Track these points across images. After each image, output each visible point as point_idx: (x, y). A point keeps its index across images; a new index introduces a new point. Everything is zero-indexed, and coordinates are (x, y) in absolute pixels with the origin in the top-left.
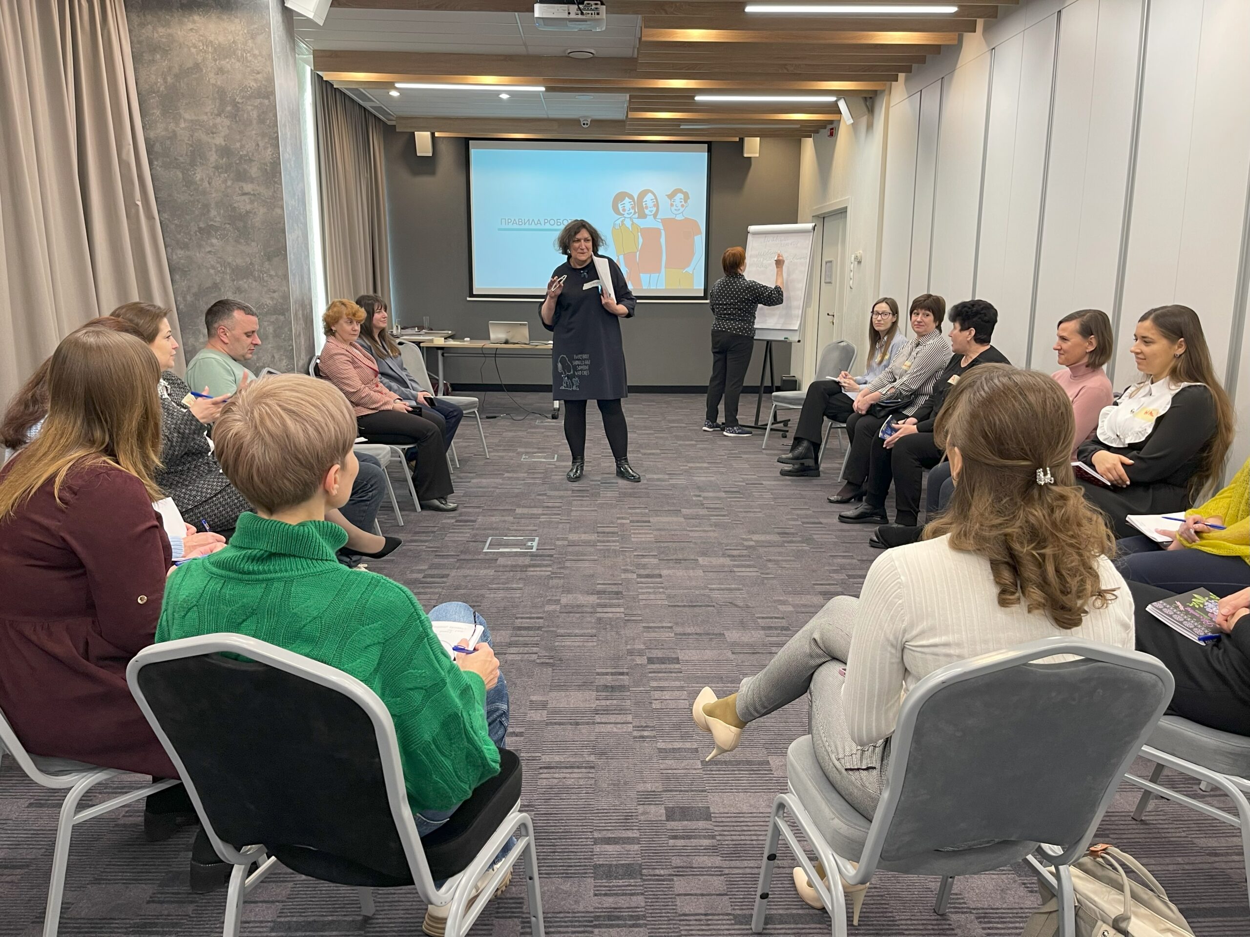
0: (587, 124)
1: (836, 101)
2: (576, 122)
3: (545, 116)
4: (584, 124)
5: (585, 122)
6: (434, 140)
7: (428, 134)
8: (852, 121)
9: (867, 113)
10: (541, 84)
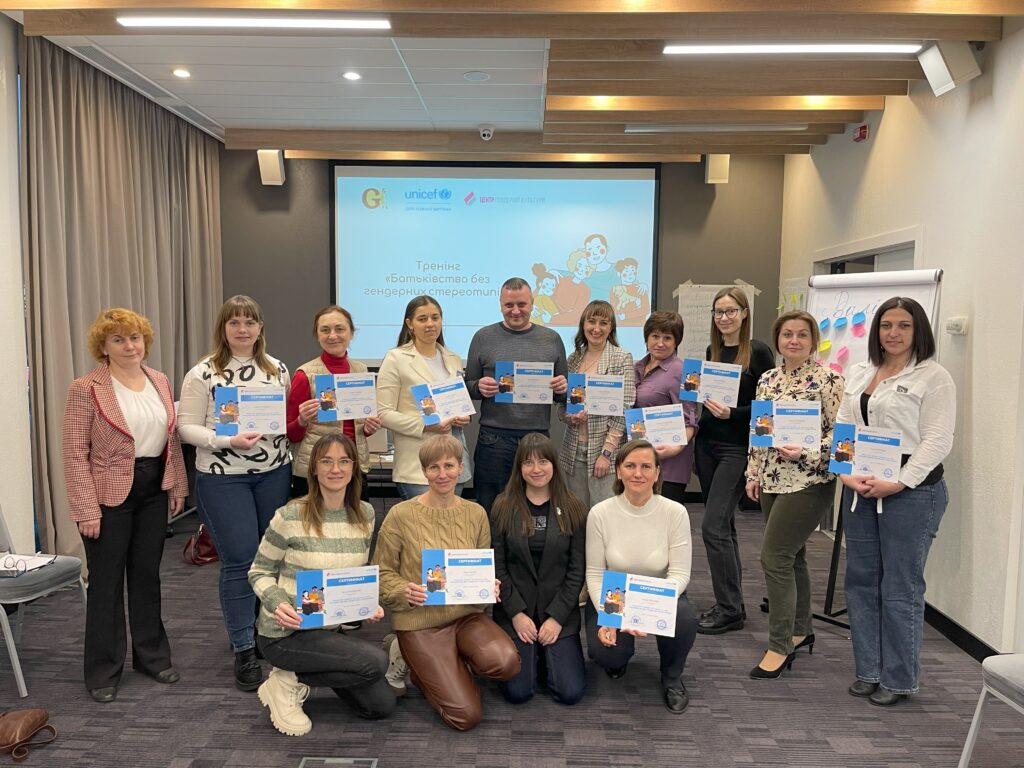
0: (489, 135)
1: (917, 55)
2: (472, 135)
3: (428, 124)
4: (484, 135)
5: (486, 132)
6: (286, 163)
7: (275, 152)
8: (952, 85)
9: (980, 73)
10: (381, 9)
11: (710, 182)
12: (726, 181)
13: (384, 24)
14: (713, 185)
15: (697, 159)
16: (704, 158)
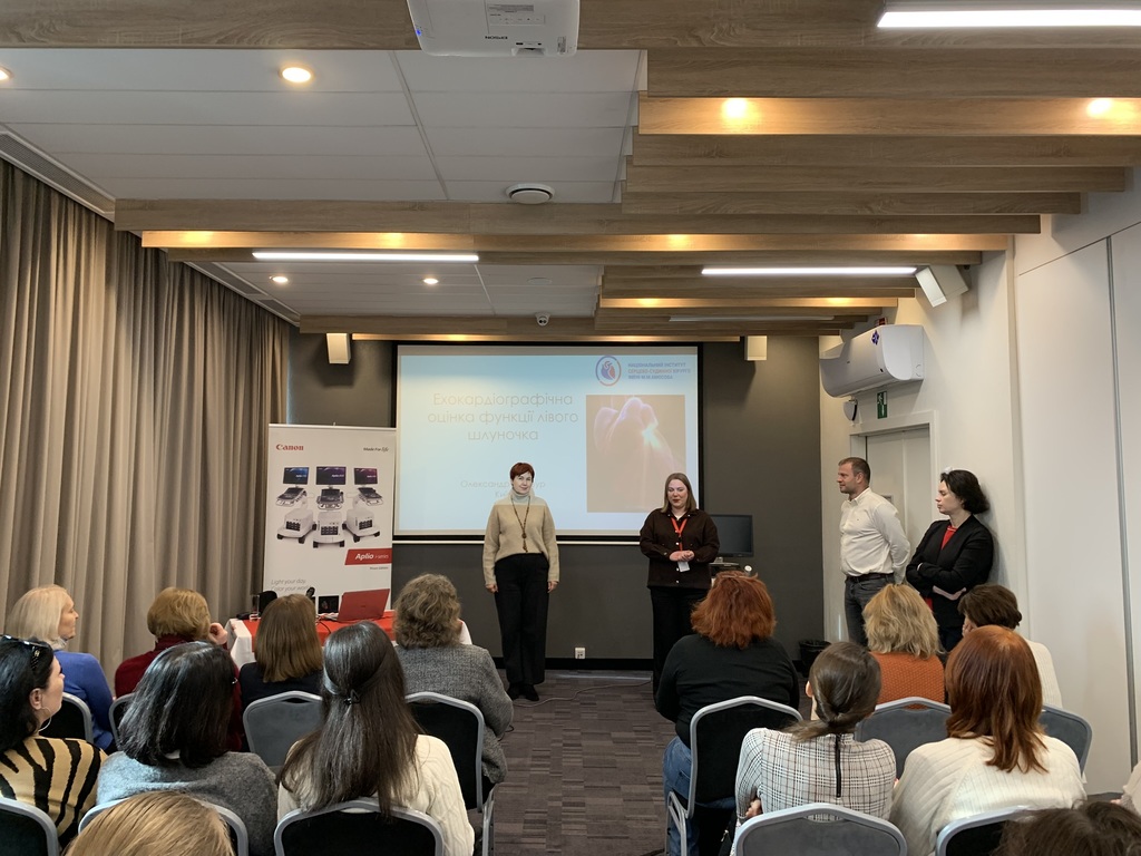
0: (545, 321)
1: (914, 274)
2: (531, 320)
3: (490, 312)
4: (541, 321)
5: (543, 319)
6: (352, 343)
7: (343, 336)
8: (944, 300)
9: (966, 289)
10: (472, 249)
11: (749, 359)
12: (765, 359)
13: (475, 258)
14: (753, 362)
15: (737, 339)
16: (743, 340)
